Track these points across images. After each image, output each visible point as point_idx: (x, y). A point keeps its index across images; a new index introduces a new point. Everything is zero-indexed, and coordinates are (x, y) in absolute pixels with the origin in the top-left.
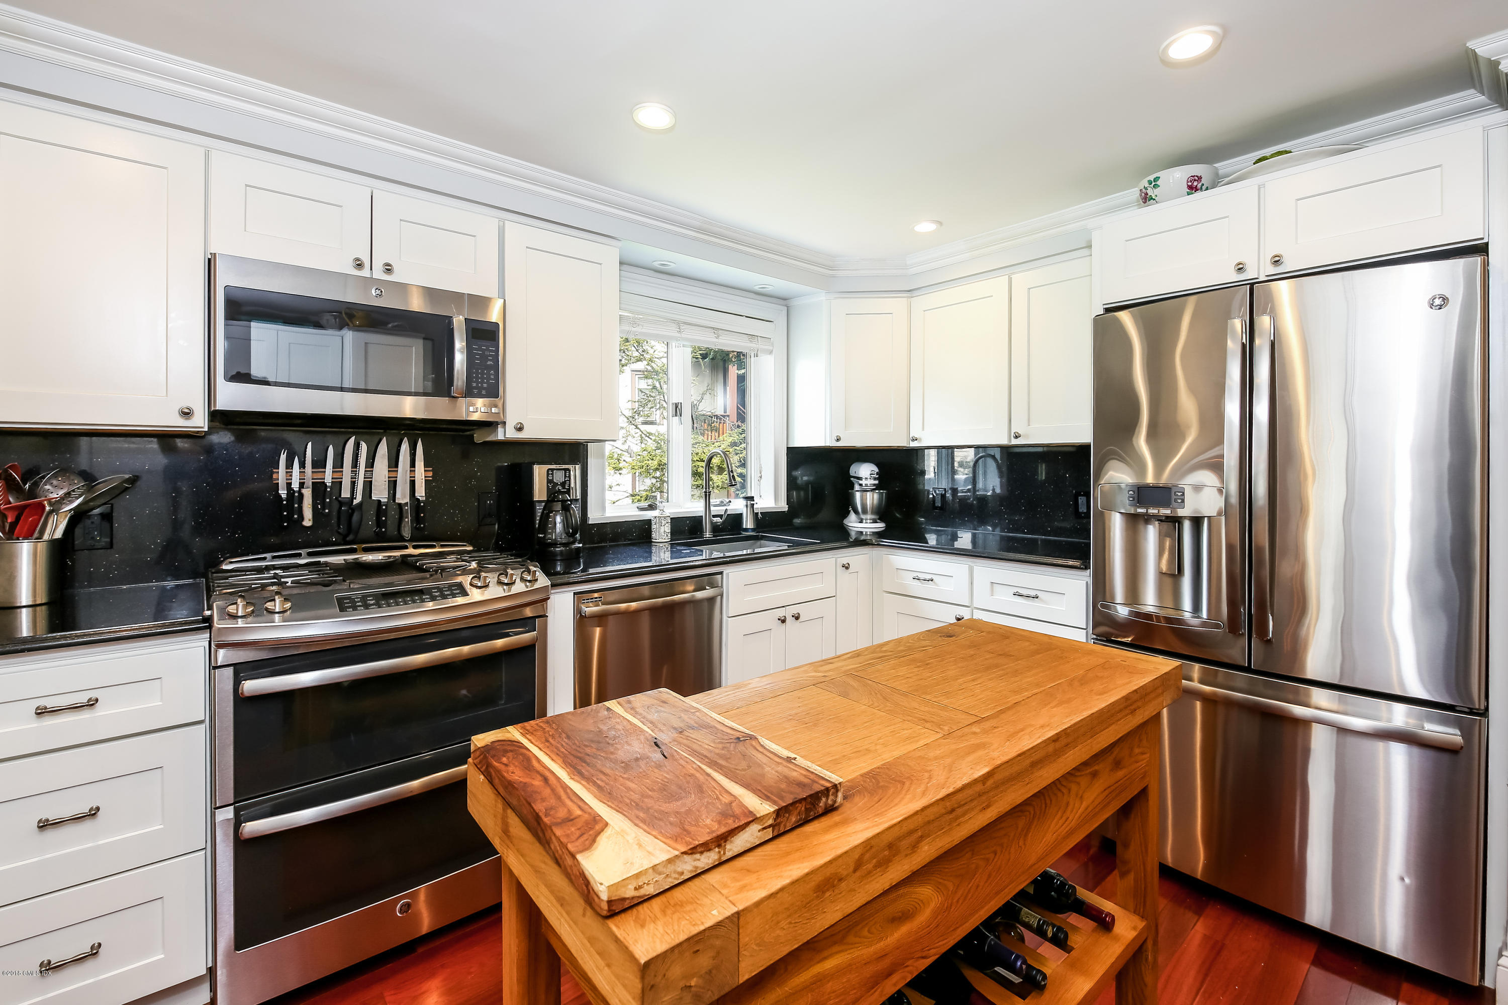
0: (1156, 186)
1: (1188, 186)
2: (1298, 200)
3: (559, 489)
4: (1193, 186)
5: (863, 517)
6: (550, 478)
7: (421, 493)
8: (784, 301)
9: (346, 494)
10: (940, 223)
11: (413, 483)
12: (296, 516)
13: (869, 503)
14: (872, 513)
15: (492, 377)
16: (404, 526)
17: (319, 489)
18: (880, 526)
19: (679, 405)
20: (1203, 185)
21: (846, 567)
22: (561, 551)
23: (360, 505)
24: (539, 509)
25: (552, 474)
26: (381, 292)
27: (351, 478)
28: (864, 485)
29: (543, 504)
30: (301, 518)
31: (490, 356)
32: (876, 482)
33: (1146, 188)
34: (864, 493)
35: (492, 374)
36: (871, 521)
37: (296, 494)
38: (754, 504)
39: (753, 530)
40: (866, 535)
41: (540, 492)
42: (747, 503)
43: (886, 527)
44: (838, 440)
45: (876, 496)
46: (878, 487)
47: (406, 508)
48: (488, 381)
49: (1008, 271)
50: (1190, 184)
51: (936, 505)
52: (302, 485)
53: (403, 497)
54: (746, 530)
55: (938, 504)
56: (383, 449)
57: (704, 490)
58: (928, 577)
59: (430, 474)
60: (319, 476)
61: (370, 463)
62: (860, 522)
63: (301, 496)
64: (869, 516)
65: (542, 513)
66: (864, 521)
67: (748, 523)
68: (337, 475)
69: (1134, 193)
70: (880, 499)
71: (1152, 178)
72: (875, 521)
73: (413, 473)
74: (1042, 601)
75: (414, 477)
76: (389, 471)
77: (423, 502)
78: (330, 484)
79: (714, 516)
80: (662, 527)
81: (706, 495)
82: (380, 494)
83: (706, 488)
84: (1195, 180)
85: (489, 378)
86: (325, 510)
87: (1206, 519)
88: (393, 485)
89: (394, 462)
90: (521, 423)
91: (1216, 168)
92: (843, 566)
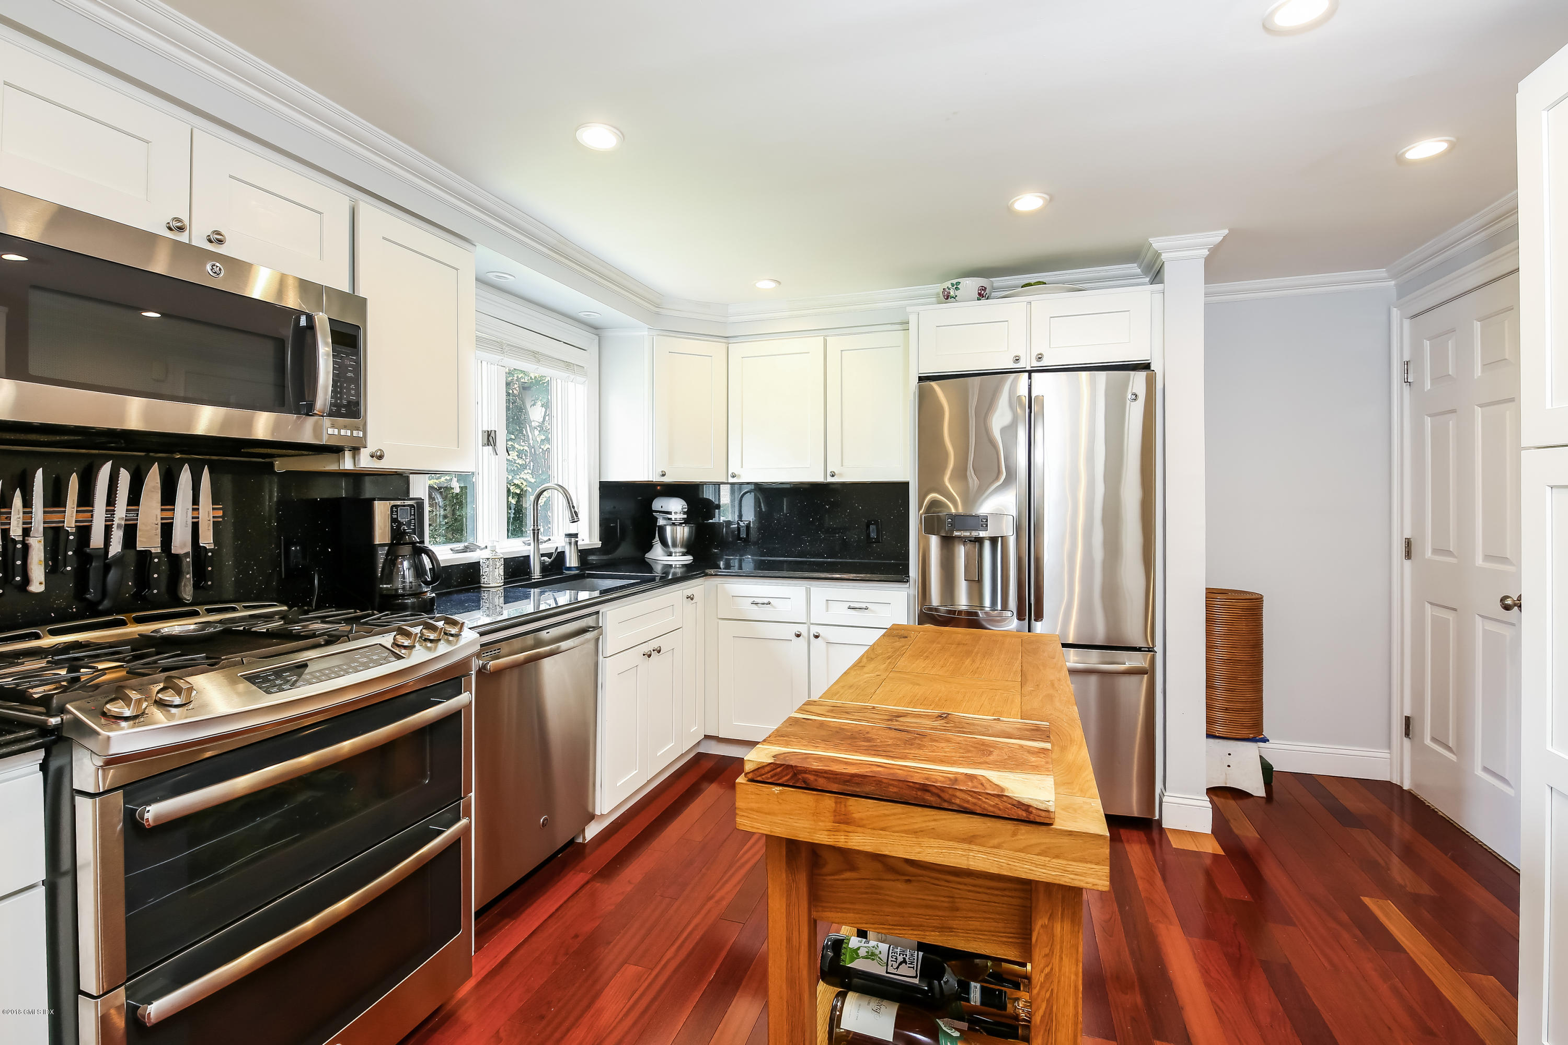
0: (957, 289)
1: (978, 293)
2: (1051, 317)
3: (404, 530)
4: (982, 294)
5: (672, 550)
6: (395, 516)
7: (207, 539)
8: (595, 329)
9: (97, 541)
10: (779, 283)
11: (195, 527)
12: (18, 579)
13: (679, 536)
14: (682, 546)
15: (353, 392)
16: (185, 585)
17: (54, 535)
18: (689, 559)
19: (493, 433)
20: (986, 294)
21: (691, 598)
22: (413, 603)
23: (119, 559)
24: (382, 554)
25: (397, 511)
26: (220, 269)
27: (106, 521)
28: (673, 519)
29: (387, 548)
30: (26, 580)
31: (351, 366)
32: (685, 516)
33: (949, 289)
34: (675, 527)
35: (353, 389)
36: (681, 554)
37: (19, 546)
38: (577, 541)
39: (577, 568)
40: (676, 567)
41: (381, 533)
42: (570, 540)
43: (694, 560)
44: (663, 475)
45: (686, 529)
46: (686, 522)
47: (188, 560)
48: (348, 397)
49: (826, 332)
50: (979, 292)
51: (741, 536)
52: (26, 532)
53: (181, 543)
54: (570, 569)
55: (743, 535)
56: (153, 479)
57: (532, 527)
58: (766, 601)
59: (220, 513)
60: (55, 517)
61: (134, 499)
62: (669, 556)
63: (26, 548)
64: (679, 549)
65: (386, 560)
66: (673, 554)
67: (572, 561)
68: (82, 516)
69: (939, 288)
70: (690, 533)
71: (954, 281)
72: (684, 554)
73: (196, 512)
74: (873, 611)
75: (198, 518)
76: (162, 510)
77: (210, 550)
78: (74, 530)
79: (543, 555)
80: (497, 570)
81: (534, 533)
82: (148, 540)
83: (534, 526)
84: (983, 290)
85: (349, 394)
86: (65, 567)
87: (1000, 538)
88: (167, 530)
89: (168, 497)
90: (380, 450)
91: (992, 282)
92: (687, 598)
